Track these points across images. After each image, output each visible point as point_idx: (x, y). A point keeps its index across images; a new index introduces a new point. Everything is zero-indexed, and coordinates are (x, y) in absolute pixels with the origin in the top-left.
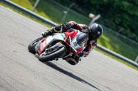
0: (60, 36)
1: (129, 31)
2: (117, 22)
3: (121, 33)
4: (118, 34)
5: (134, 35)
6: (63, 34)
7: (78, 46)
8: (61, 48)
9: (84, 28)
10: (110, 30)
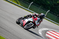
7: (38, 23)
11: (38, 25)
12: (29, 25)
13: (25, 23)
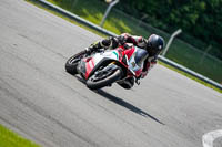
0: (112, 54)
1: (154, 18)
2: (140, 8)
3: (144, 21)
4: (140, 22)
5: (160, 24)
6: (116, 51)
7: (137, 67)
8: (115, 70)
9: (140, 41)
10: (133, 18)
11: (137, 72)
12: (105, 73)
13: (92, 67)
